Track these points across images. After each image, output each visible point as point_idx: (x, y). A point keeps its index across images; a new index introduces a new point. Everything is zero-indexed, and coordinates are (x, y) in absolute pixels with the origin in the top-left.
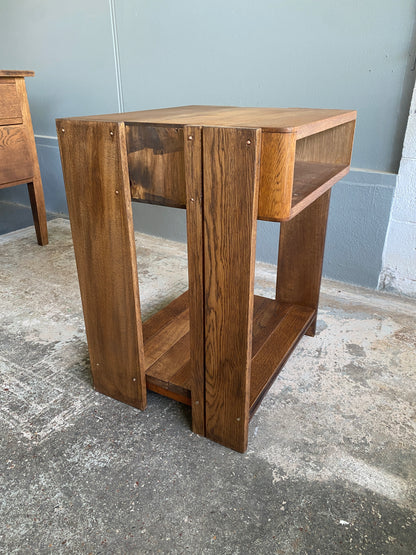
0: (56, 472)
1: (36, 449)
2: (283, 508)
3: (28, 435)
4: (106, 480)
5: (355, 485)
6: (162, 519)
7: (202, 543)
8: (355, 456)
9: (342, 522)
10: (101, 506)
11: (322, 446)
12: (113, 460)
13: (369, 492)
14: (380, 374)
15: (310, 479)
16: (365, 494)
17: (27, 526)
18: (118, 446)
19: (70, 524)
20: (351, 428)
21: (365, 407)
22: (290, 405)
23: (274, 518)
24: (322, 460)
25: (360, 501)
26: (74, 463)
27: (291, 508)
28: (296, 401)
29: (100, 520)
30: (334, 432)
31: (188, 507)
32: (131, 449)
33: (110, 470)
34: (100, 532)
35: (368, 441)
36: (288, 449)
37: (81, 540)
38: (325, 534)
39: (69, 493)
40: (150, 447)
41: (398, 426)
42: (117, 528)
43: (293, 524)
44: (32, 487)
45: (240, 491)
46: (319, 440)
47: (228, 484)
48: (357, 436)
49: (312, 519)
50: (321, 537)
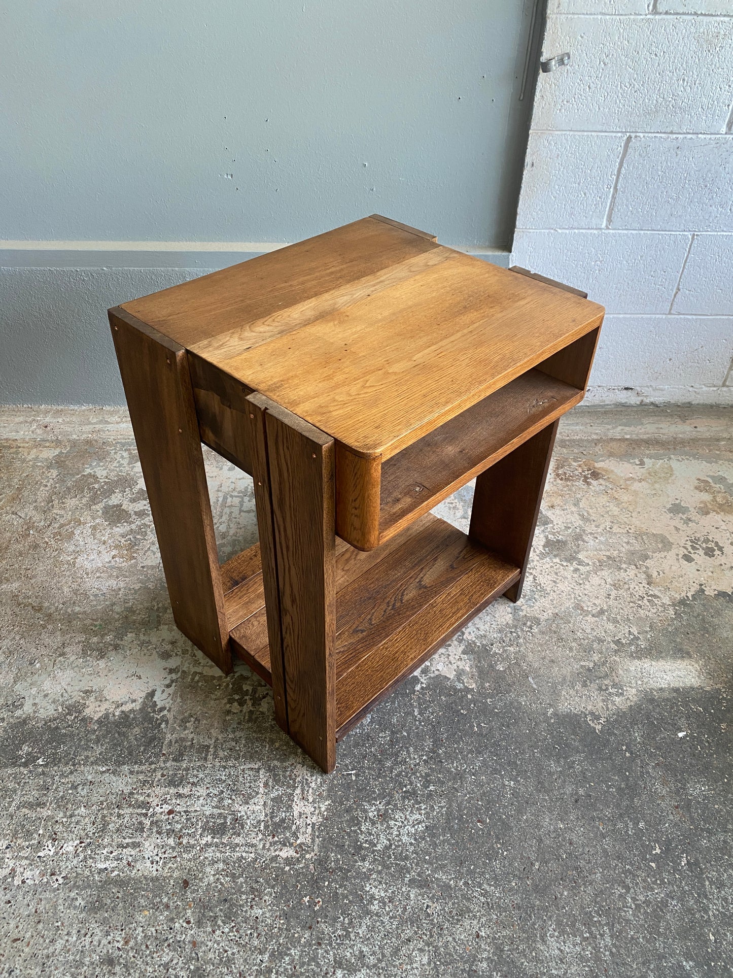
0: (379, 872)
1: (321, 862)
2: (628, 754)
3: (287, 853)
4: (444, 841)
5: (661, 689)
6: (540, 841)
7: (596, 836)
8: (639, 658)
9: (681, 735)
10: (470, 872)
11: (604, 664)
12: (427, 813)
13: (676, 690)
14: (584, 541)
15: (624, 707)
16: (675, 694)
17: (421, 950)
18: (414, 793)
19: (461, 914)
20: (611, 626)
21: (603, 593)
22: (535, 630)
23: (629, 769)
24: (617, 680)
25: (677, 706)
26: (387, 848)
27: (633, 748)
28: (537, 621)
29: (485, 886)
30: (600, 641)
31: (550, 810)
32: (432, 788)
33: (434, 827)
34: (500, 898)
35: (636, 633)
36: (578, 686)
37: (490, 920)
38: (679, 755)
39: (423, 884)
40: (449, 771)
41: (645, 601)
42: (510, 882)
43: (648, 764)
44: (373, 908)
45: (579, 761)
46: (596, 657)
47: (562, 762)
48: (622, 634)
49: (657, 748)
50: (677, 761)
